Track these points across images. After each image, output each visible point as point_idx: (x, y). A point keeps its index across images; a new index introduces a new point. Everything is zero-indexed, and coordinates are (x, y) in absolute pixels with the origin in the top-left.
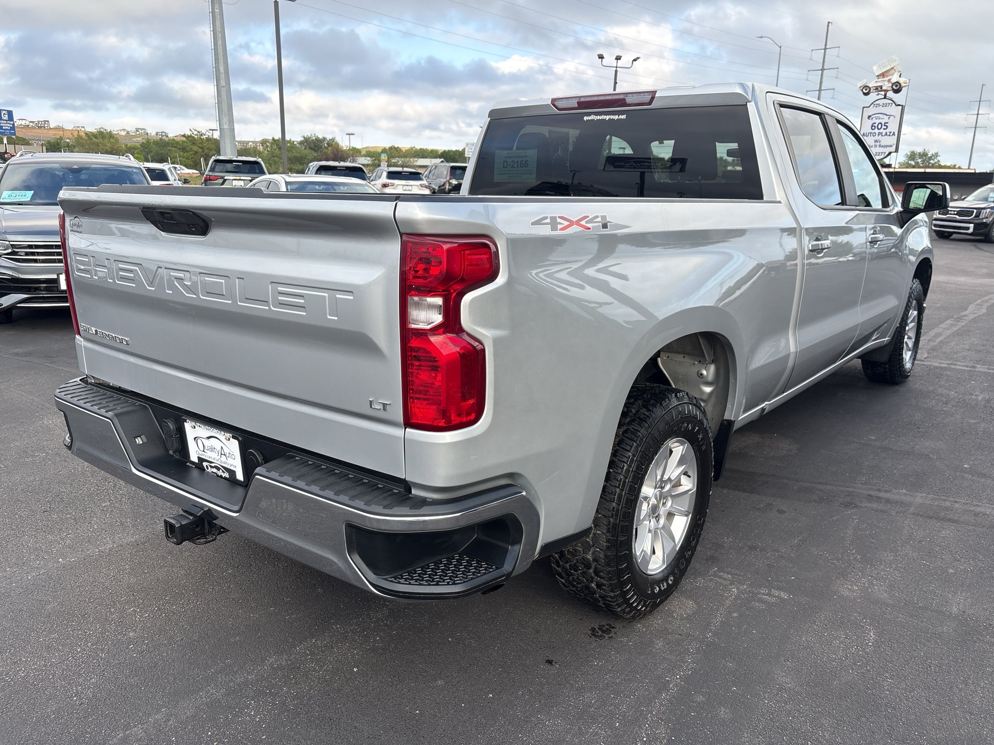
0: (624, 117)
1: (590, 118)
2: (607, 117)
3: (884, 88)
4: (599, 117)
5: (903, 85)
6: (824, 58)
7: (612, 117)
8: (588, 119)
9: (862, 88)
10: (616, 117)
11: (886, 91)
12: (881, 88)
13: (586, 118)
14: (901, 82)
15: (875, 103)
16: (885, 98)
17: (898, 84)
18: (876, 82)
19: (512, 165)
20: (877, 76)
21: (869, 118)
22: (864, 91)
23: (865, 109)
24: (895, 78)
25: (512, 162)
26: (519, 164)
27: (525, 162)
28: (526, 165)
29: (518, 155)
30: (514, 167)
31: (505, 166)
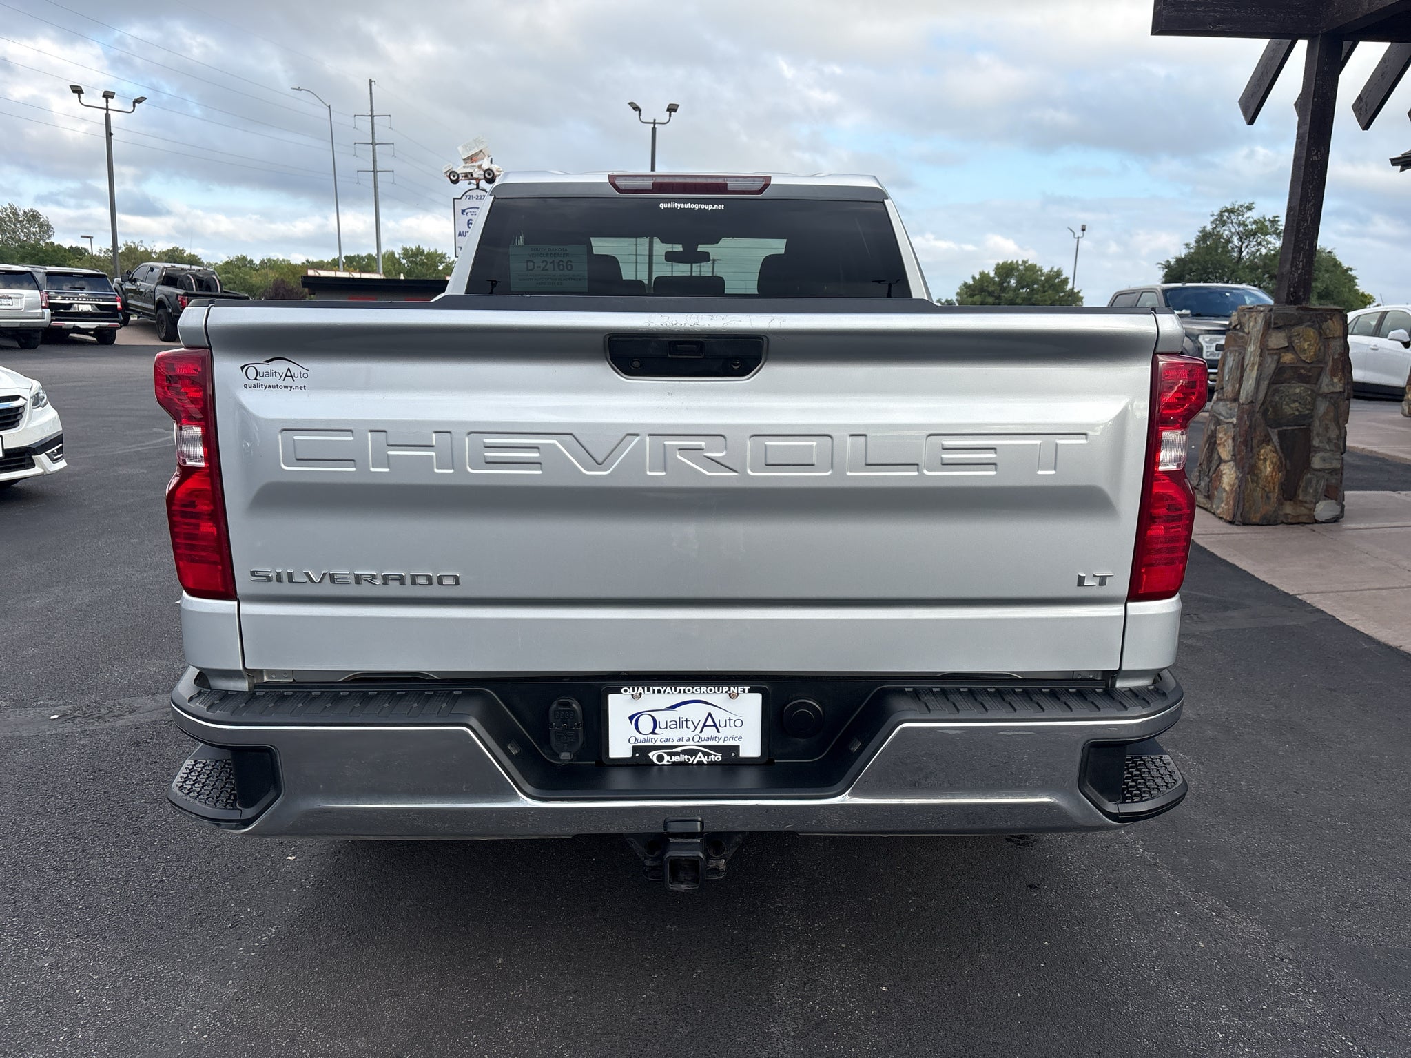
0: (721, 207)
1: (670, 206)
2: (697, 207)
3: (475, 176)
4: (683, 206)
5: (496, 173)
6: (373, 129)
7: (703, 206)
8: (666, 207)
9: (448, 174)
10: (710, 207)
11: (478, 180)
12: (472, 175)
13: (662, 206)
14: (494, 170)
15: (467, 194)
16: (478, 188)
17: (490, 172)
18: (464, 167)
19: (542, 267)
20: (464, 160)
21: (462, 213)
22: (452, 177)
23: (456, 201)
24: (486, 165)
25: (543, 262)
26: (556, 265)
27: (567, 262)
28: (569, 267)
29: (553, 253)
30: (547, 270)
31: (530, 268)
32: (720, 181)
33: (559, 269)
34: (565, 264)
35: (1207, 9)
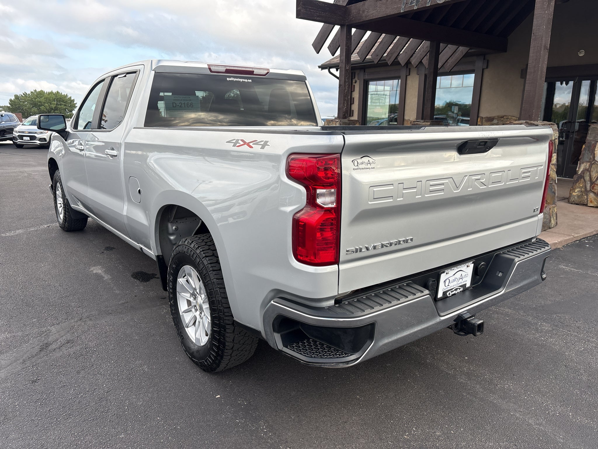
0: (250, 81)
1: (231, 79)
2: (241, 80)
4: (236, 79)
7: (244, 80)
8: (229, 80)
10: (246, 80)
13: (228, 79)
19: (180, 105)
25: (180, 103)
26: (186, 105)
27: (191, 103)
28: (192, 106)
29: (184, 99)
30: (182, 107)
31: (174, 106)
32: (251, 70)
33: (187, 106)
34: (190, 104)
35: (315, 11)
